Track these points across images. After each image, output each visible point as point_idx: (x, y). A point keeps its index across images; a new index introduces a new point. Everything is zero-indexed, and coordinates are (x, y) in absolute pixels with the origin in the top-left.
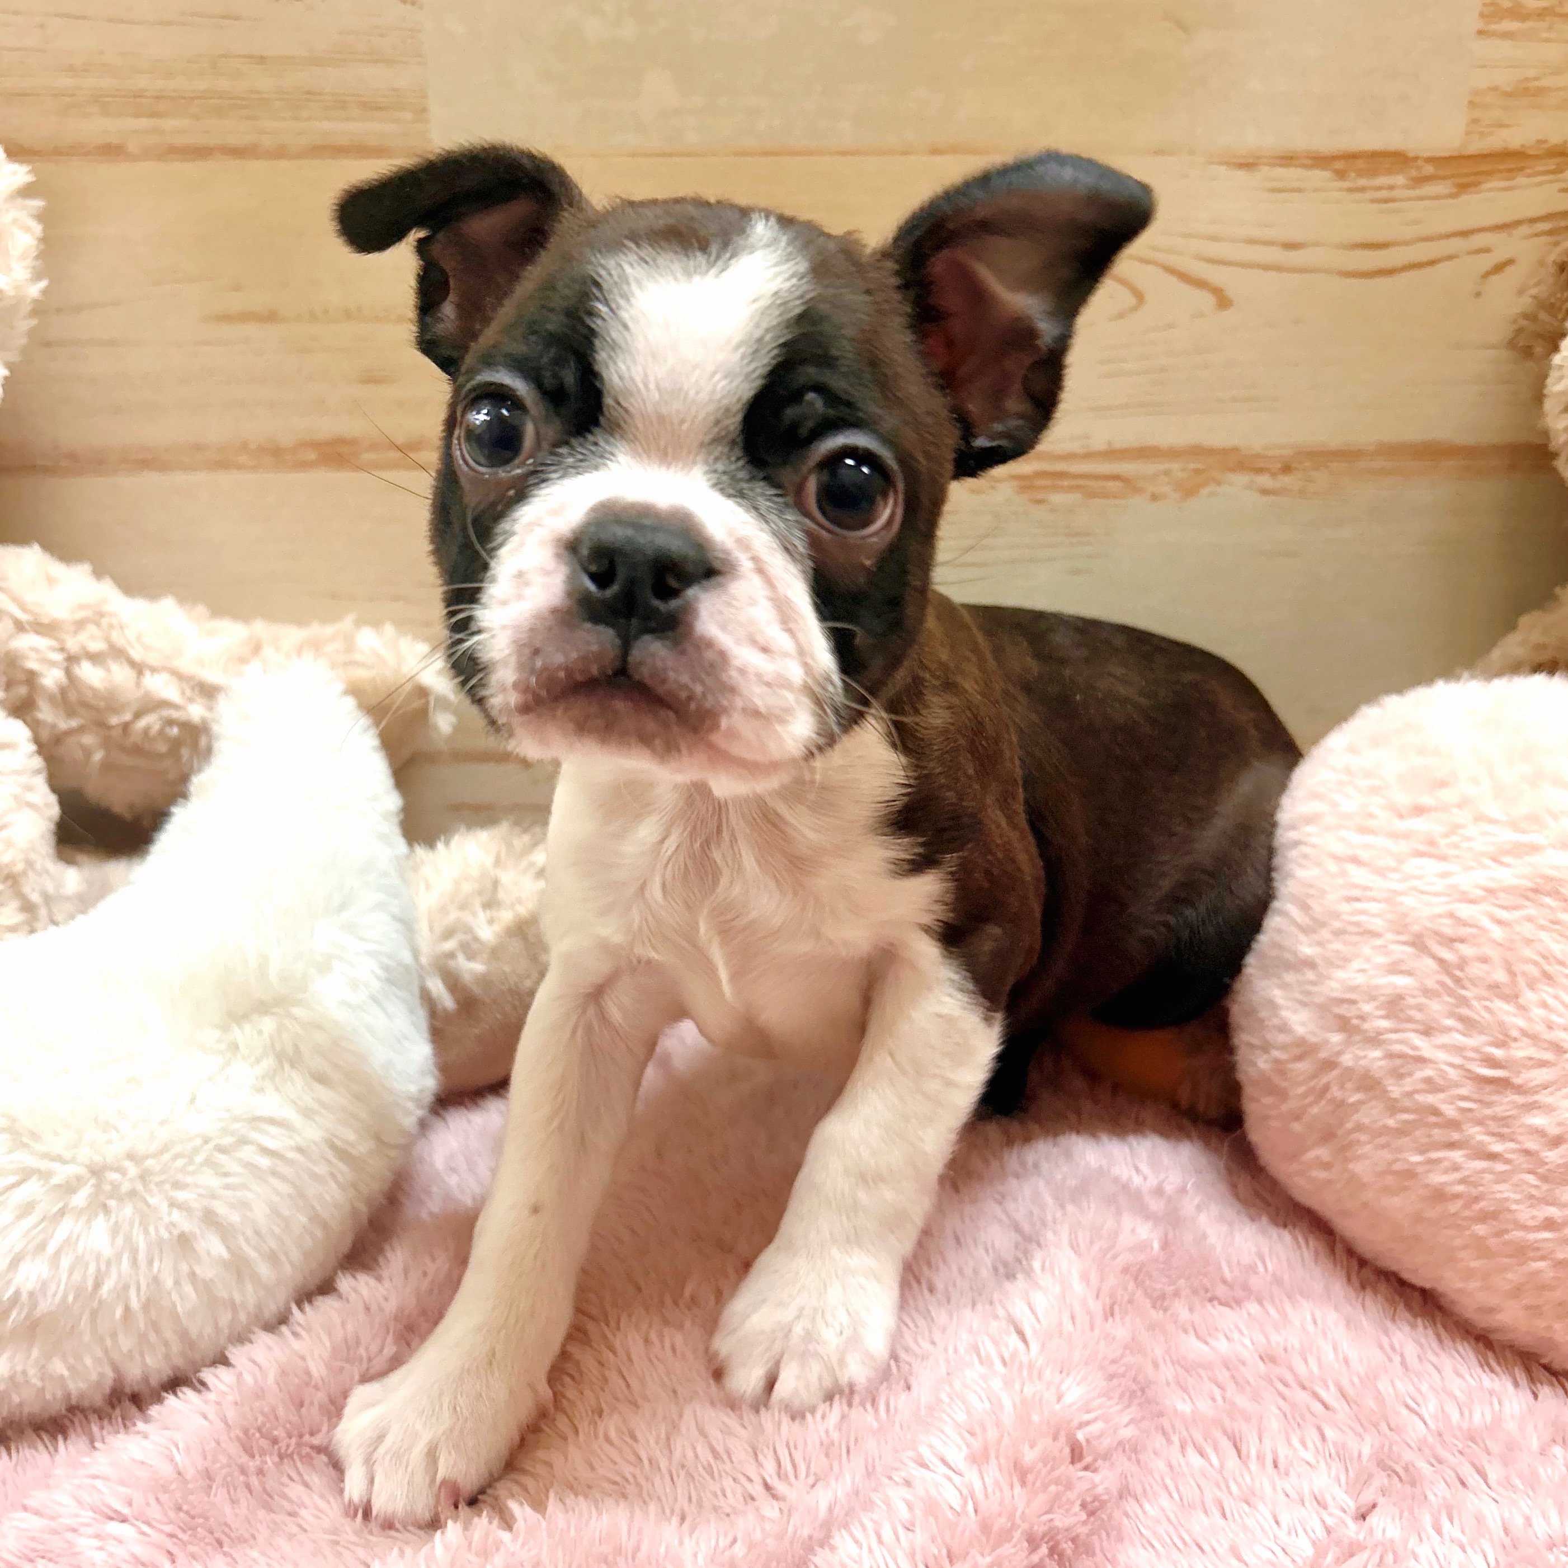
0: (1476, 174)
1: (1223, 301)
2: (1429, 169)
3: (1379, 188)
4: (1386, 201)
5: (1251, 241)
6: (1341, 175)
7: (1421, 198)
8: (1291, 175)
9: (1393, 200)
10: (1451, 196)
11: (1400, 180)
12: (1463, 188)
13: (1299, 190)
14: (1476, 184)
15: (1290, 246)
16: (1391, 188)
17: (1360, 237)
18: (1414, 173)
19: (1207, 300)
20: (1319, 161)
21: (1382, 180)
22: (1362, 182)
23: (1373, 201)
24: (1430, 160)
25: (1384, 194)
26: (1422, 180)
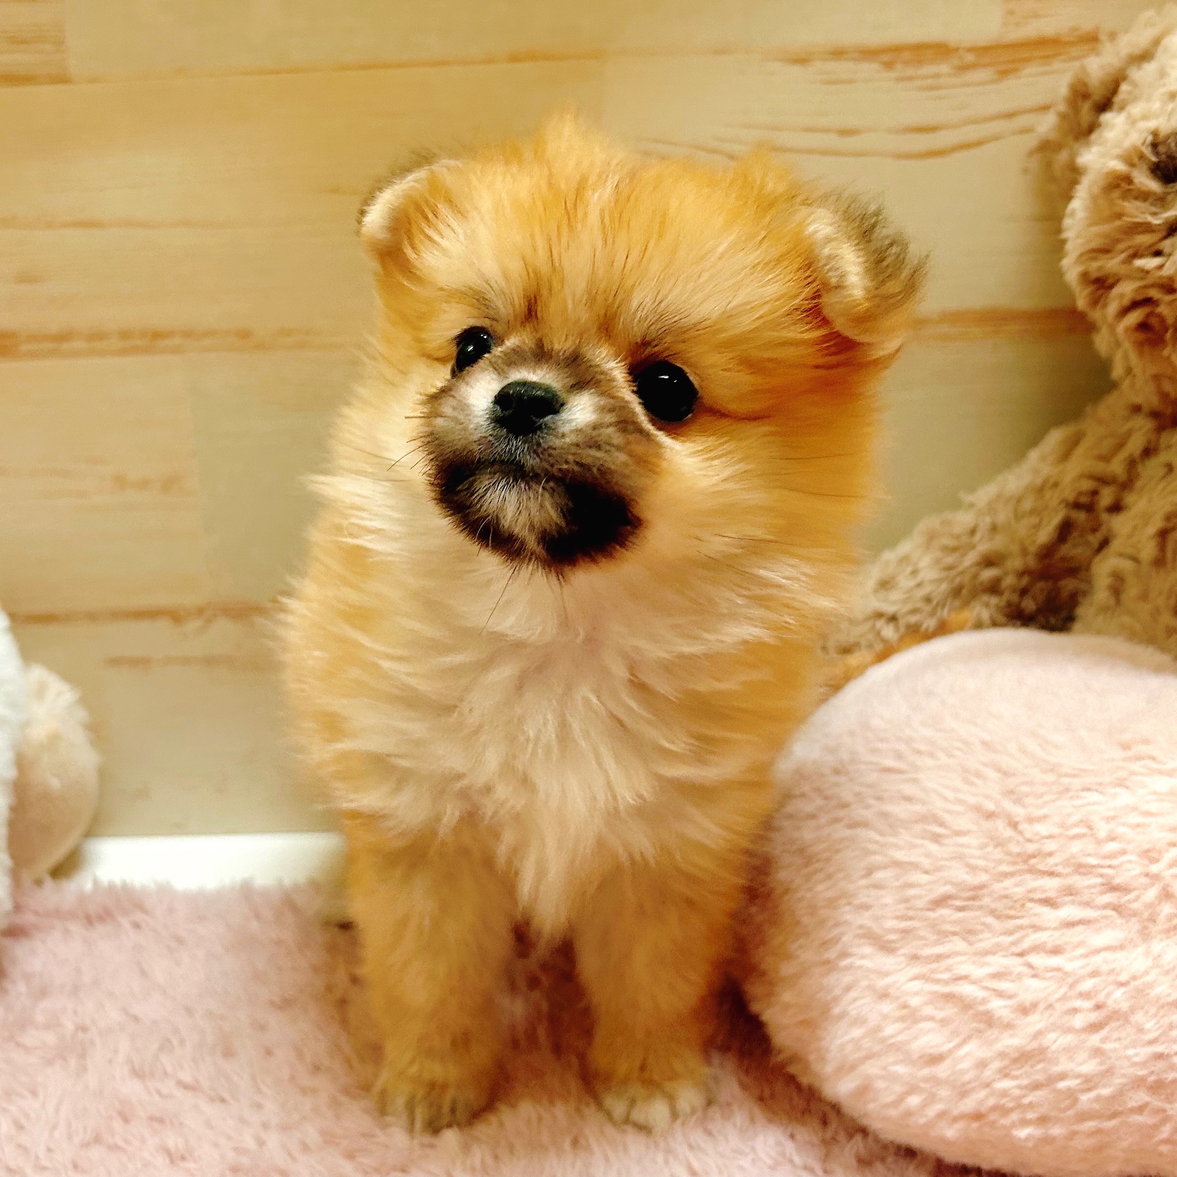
0: (1013, 61)
2: (970, 58)
3: (926, 77)
4: (931, 88)
5: (809, 130)
6: (889, 66)
7: (963, 85)
8: (842, 68)
9: (939, 88)
10: (993, 82)
11: (944, 68)
12: (1004, 74)
13: (850, 81)
14: (1016, 70)
15: (845, 132)
16: (937, 76)
18: (956, 62)
20: (868, 54)
21: (929, 69)
22: (910, 72)
23: (921, 89)
24: (971, 50)
25: (930, 81)
26: (964, 68)
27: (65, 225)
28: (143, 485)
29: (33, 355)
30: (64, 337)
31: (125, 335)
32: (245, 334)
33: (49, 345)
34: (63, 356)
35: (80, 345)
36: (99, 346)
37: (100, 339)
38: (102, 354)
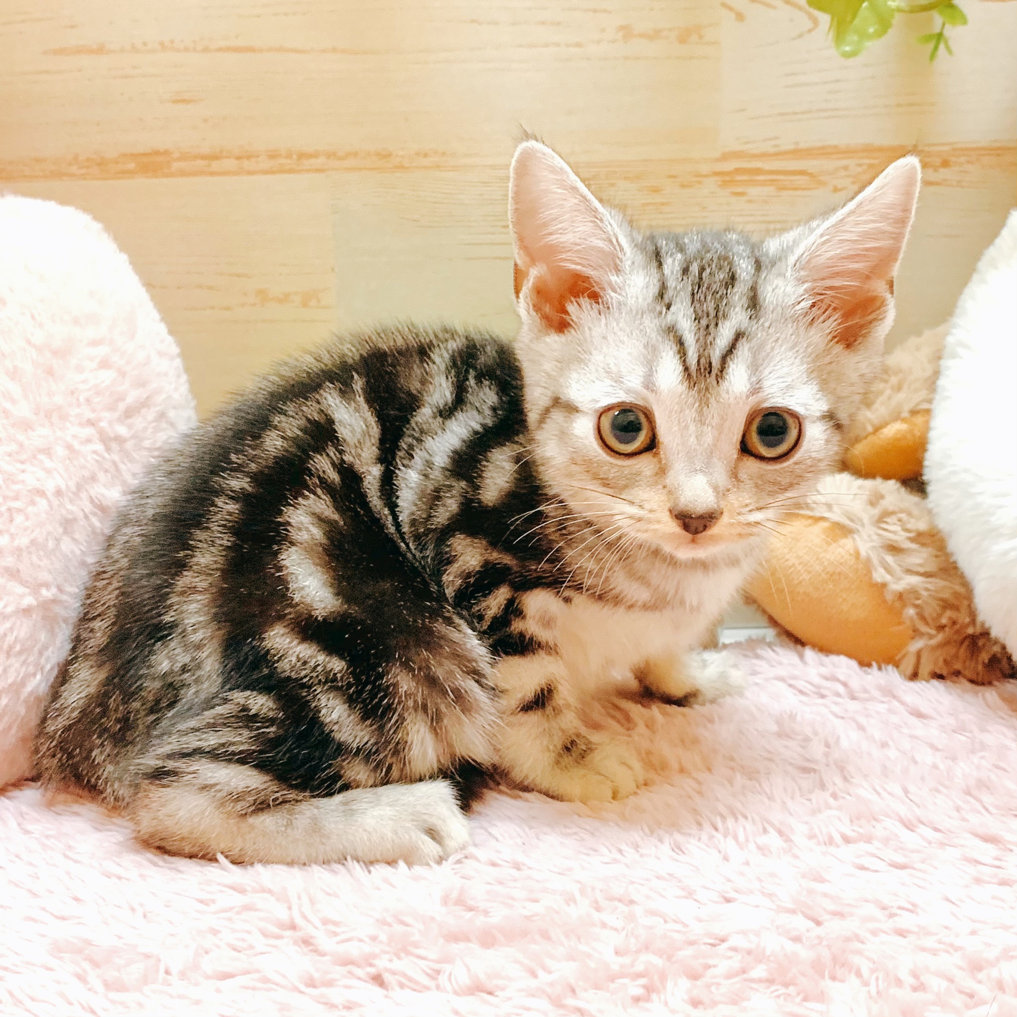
27: (220, 50)
28: (284, 299)
29: (183, 173)
30: (215, 157)
31: (273, 155)
32: (386, 156)
33: (200, 163)
34: (212, 174)
35: (230, 164)
36: (247, 164)
37: (249, 158)
38: (250, 173)
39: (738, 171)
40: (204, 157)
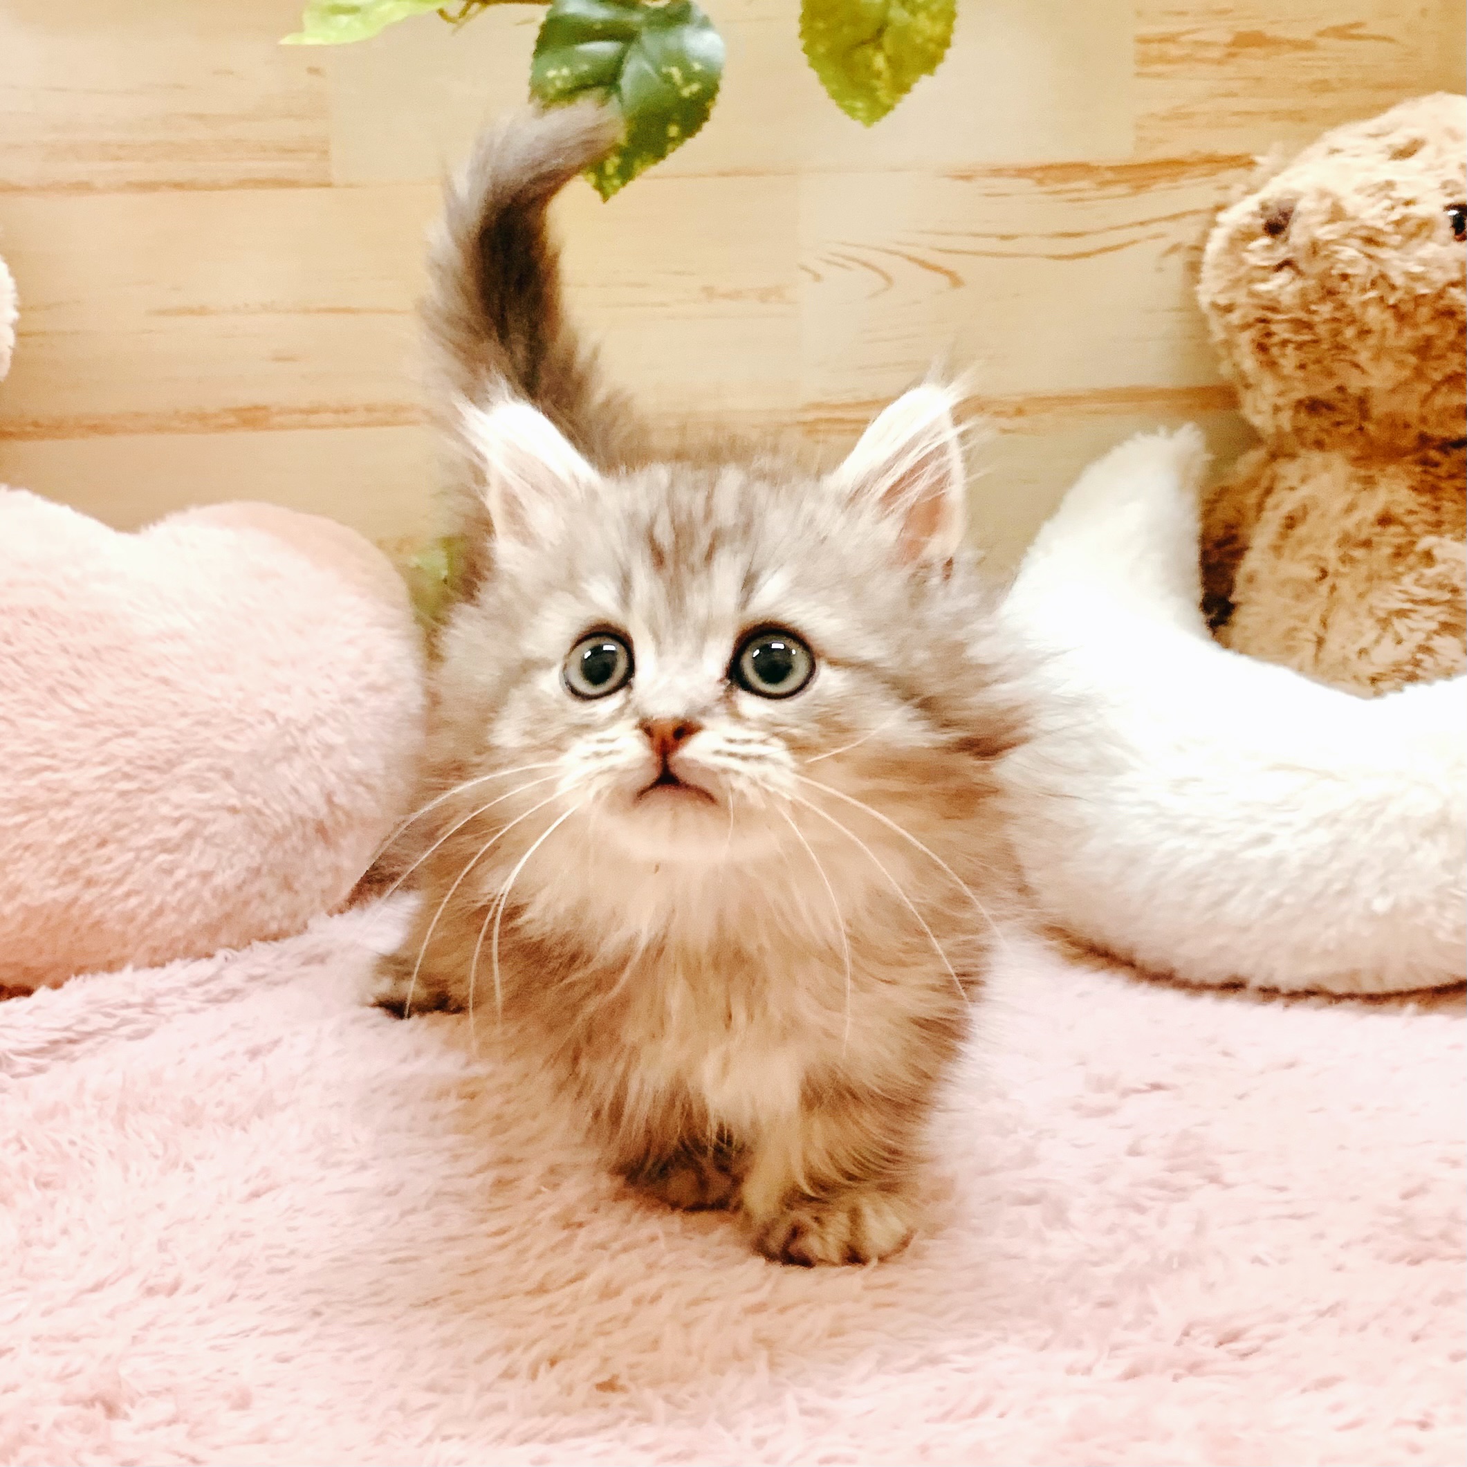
0: (1145, 179)
1: (956, 281)
2: (1109, 176)
3: (1071, 191)
4: (1077, 201)
5: (972, 235)
6: (1040, 182)
7: (1103, 198)
8: (1001, 184)
9: (1083, 200)
10: (1130, 195)
11: (1088, 184)
12: (1139, 188)
13: (1007, 195)
14: (1148, 186)
15: (1004, 238)
16: (1081, 190)
17: (1059, 230)
18: (1098, 179)
19: (943, 281)
20: (1023, 172)
21: (1073, 185)
22: (1059, 187)
23: (1070, 200)
24: (1110, 169)
25: (1075, 195)
26: (1104, 184)
29: (282, 427)
30: (313, 411)
33: (297, 417)
34: (310, 427)
35: (327, 418)
36: (344, 418)
37: (346, 411)
38: (346, 426)
39: (818, 421)
40: (302, 411)
